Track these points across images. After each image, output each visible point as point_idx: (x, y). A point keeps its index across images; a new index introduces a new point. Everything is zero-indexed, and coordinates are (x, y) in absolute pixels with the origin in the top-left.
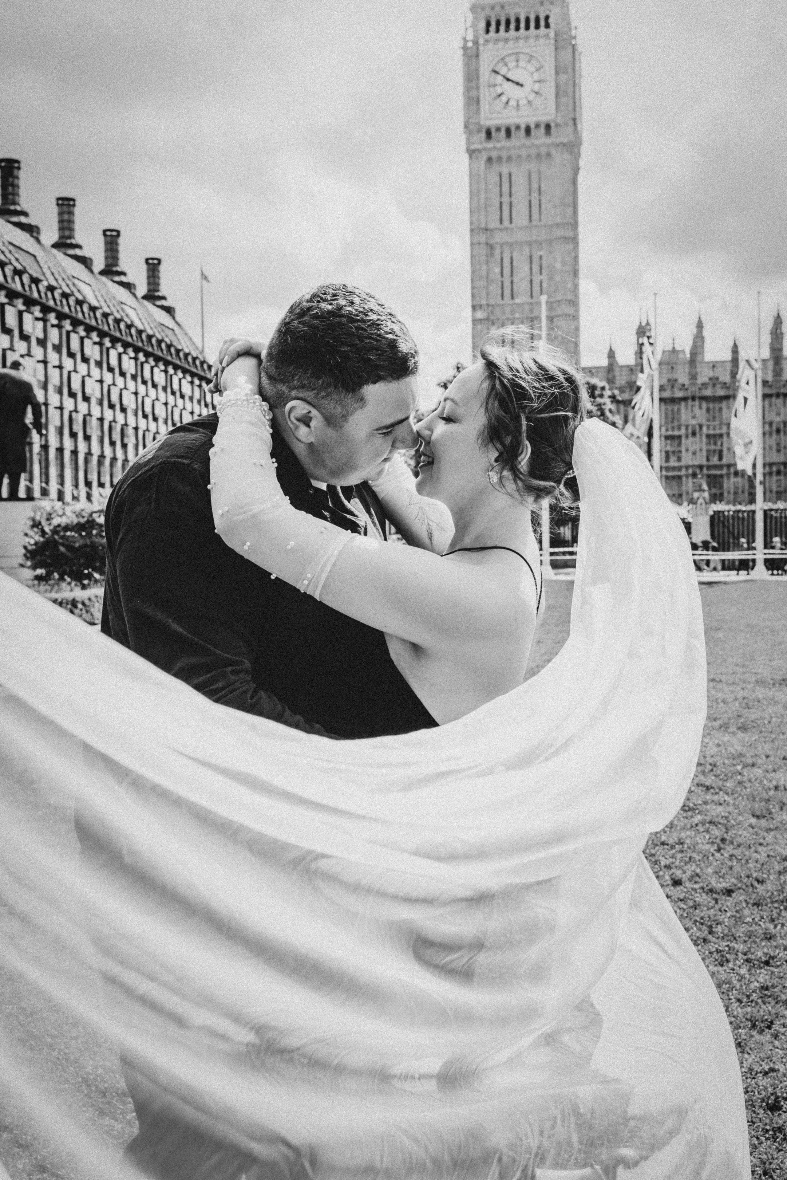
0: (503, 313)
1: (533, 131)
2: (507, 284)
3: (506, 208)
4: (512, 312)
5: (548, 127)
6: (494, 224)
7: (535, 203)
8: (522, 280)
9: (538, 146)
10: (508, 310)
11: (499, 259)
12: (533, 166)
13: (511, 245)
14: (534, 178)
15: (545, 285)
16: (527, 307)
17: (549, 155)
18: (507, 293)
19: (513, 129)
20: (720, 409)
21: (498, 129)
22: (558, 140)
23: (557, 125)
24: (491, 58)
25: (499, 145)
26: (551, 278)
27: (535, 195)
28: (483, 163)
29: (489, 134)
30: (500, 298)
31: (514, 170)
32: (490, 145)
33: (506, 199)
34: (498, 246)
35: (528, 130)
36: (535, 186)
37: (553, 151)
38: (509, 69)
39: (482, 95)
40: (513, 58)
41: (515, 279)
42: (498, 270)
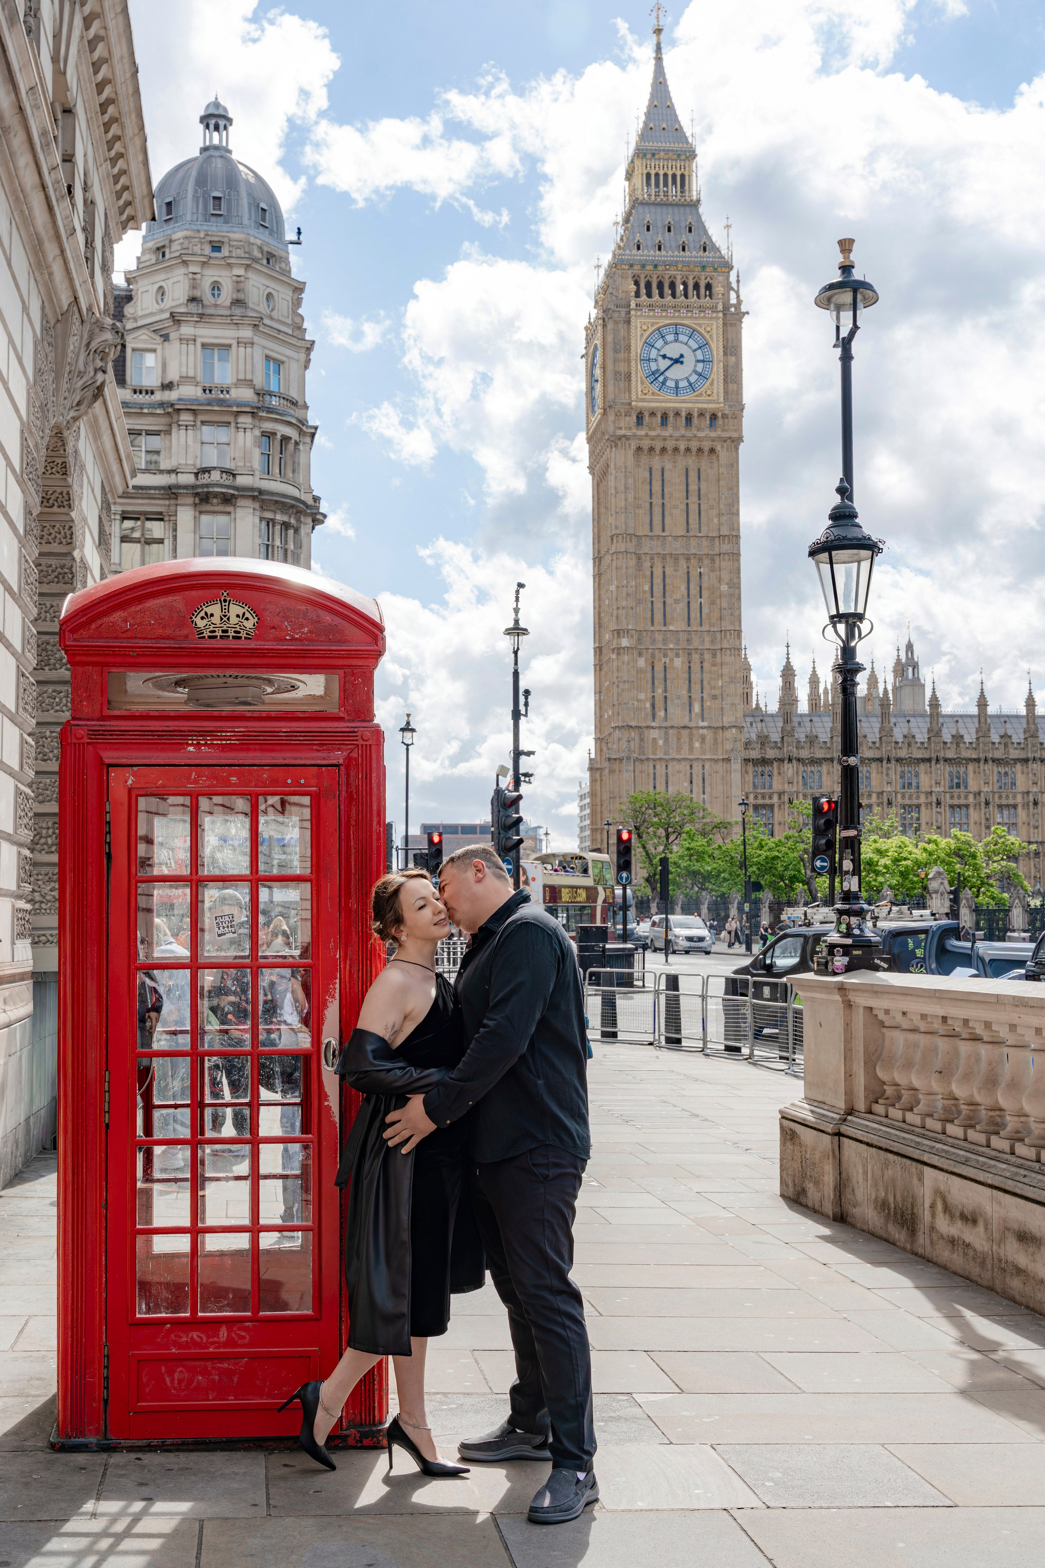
0: (654, 641)
1: (695, 421)
2: (658, 606)
3: (657, 510)
4: (665, 641)
5: (714, 417)
6: (644, 530)
7: (693, 508)
8: (677, 601)
9: (700, 439)
10: (659, 637)
11: (649, 573)
12: (691, 462)
13: (664, 557)
14: (693, 476)
15: (705, 610)
16: (683, 637)
17: (712, 450)
18: (658, 616)
19: (671, 415)
20: (917, 775)
21: (653, 414)
22: (726, 435)
23: (725, 416)
24: (645, 327)
25: (653, 433)
26: (713, 603)
27: (693, 499)
28: (630, 453)
29: (640, 418)
30: (650, 623)
31: (668, 466)
32: (642, 433)
33: (657, 501)
34: (648, 557)
35: (689, 418)
36: (693, 487)
37: (718, 448)
38: (666, 343)
39: (633, 369)
40: (672, 329)
41: (669, 601)
42: (647, 588)
